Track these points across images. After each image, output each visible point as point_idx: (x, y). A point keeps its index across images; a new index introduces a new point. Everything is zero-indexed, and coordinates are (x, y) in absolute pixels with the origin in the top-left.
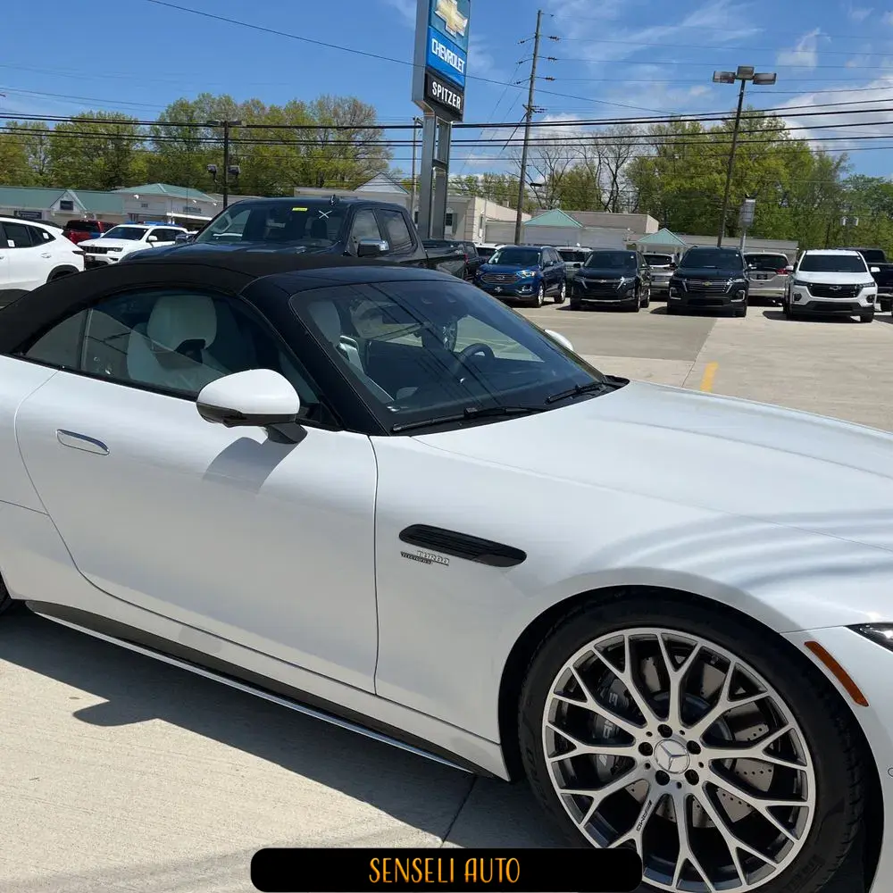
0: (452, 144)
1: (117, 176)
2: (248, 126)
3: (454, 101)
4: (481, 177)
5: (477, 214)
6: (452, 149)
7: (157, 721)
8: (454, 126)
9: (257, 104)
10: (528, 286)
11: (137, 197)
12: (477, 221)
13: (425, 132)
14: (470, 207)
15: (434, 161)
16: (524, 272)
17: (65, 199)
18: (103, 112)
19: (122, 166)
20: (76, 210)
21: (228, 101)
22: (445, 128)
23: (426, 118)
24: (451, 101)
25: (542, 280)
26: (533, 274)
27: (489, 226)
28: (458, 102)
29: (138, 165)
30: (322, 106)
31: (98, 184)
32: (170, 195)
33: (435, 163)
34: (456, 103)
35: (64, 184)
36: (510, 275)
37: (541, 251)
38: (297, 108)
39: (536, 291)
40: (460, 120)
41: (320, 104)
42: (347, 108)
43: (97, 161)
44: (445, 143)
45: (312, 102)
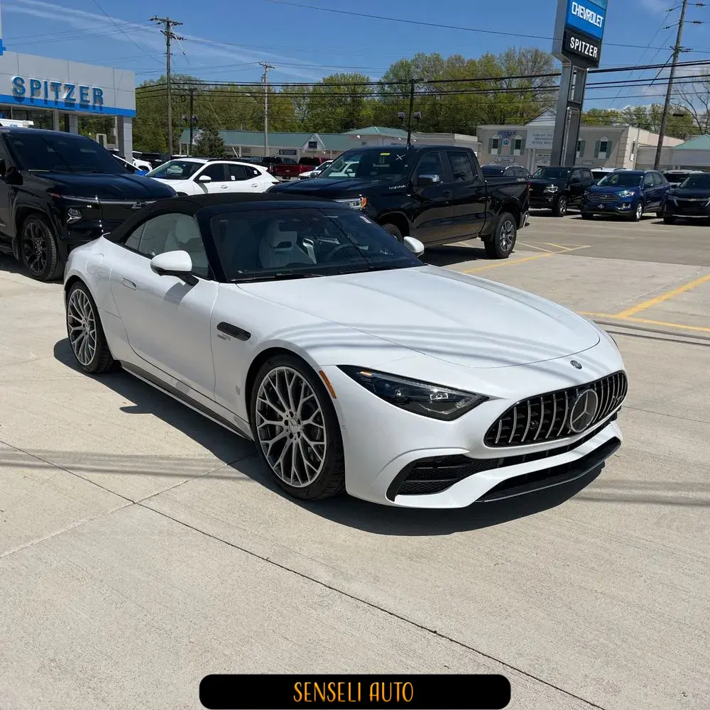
0: (587, 86)
1: (351, 121)
2: (429, 82)
3: (591, 51)
4: (649, 107)
5: (629, 142)
6: (586, 91)
7: (151, 414)
8: (589, 72)
9: (458, 59)
10: (627, 205)
11: (359, 137)
12: (629, 148)
13: (562, 79)
14: (623, 136)
15: (568, 102)
16: (626, 192)
17: (312, 140)
18: (345, 74)
19: (356, 114)
20: (319, 148)
21: (437, 59)
22: (582, 75)
23: (564, 67)
24: (588, 51)
25: (641, 198)
26: (632, 194)
27: (639, 151)
28: (595, 52)
29: (367, 112)
30: (509, 56)
31: (339, 128)
32: (383, 134)
33: (569, 103)
34: (592, 53)
35: (316, 129)
36: (612, 194)
37: (644, 175)
38: (488, 60)
39: (634, 209)
40: (597, 67)
41: (507, 55)
42: (529, 57)
43: (339, 110)
44: (581, 86)
45: (501, 55)
